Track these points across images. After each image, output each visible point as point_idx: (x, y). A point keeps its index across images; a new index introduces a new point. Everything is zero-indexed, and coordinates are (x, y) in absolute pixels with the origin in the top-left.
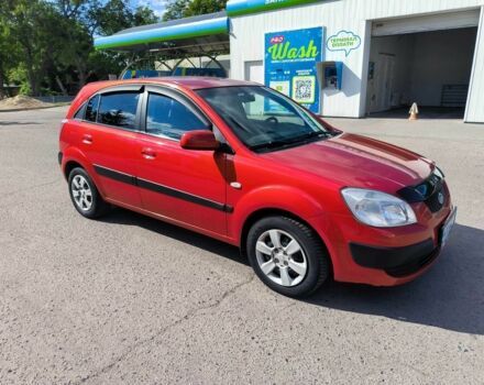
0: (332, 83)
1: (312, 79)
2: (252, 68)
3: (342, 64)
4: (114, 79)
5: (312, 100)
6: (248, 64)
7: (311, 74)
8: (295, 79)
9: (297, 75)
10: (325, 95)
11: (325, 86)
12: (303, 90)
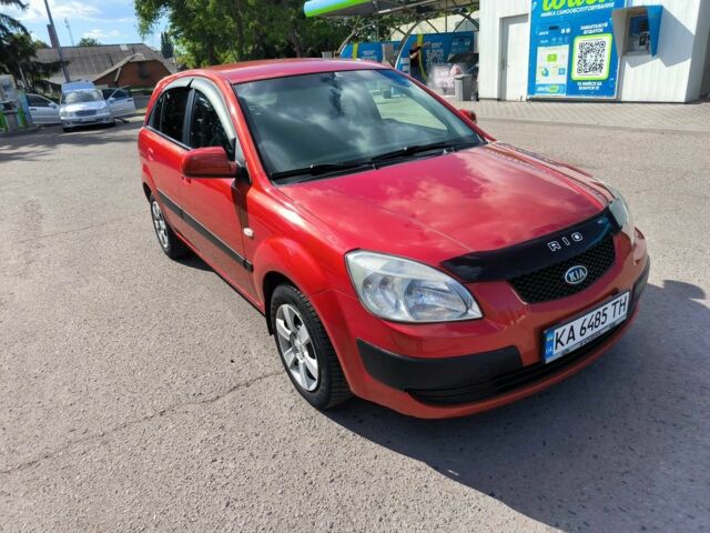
0: (641, 44)
1: (607, 38)
2: (513, 28)
3: (660, 10)
4: (328, 57)
5: (604, 74)
6: (506, 22)
7: (606, 31)
8: (578, 41)
9: (581, 33)
10: (627, 65)
11: (629, 49)
12: (590, 58)
